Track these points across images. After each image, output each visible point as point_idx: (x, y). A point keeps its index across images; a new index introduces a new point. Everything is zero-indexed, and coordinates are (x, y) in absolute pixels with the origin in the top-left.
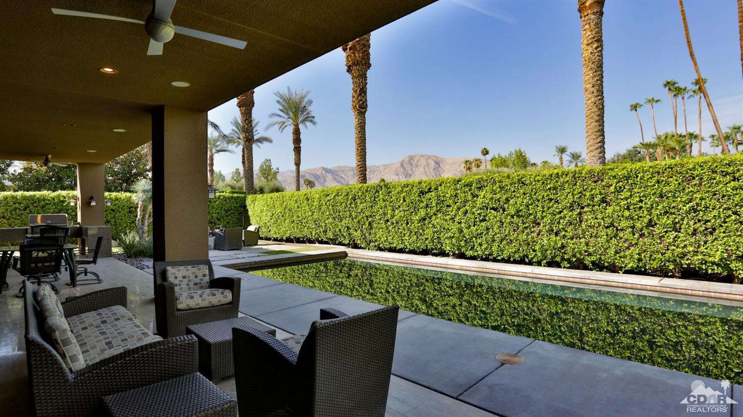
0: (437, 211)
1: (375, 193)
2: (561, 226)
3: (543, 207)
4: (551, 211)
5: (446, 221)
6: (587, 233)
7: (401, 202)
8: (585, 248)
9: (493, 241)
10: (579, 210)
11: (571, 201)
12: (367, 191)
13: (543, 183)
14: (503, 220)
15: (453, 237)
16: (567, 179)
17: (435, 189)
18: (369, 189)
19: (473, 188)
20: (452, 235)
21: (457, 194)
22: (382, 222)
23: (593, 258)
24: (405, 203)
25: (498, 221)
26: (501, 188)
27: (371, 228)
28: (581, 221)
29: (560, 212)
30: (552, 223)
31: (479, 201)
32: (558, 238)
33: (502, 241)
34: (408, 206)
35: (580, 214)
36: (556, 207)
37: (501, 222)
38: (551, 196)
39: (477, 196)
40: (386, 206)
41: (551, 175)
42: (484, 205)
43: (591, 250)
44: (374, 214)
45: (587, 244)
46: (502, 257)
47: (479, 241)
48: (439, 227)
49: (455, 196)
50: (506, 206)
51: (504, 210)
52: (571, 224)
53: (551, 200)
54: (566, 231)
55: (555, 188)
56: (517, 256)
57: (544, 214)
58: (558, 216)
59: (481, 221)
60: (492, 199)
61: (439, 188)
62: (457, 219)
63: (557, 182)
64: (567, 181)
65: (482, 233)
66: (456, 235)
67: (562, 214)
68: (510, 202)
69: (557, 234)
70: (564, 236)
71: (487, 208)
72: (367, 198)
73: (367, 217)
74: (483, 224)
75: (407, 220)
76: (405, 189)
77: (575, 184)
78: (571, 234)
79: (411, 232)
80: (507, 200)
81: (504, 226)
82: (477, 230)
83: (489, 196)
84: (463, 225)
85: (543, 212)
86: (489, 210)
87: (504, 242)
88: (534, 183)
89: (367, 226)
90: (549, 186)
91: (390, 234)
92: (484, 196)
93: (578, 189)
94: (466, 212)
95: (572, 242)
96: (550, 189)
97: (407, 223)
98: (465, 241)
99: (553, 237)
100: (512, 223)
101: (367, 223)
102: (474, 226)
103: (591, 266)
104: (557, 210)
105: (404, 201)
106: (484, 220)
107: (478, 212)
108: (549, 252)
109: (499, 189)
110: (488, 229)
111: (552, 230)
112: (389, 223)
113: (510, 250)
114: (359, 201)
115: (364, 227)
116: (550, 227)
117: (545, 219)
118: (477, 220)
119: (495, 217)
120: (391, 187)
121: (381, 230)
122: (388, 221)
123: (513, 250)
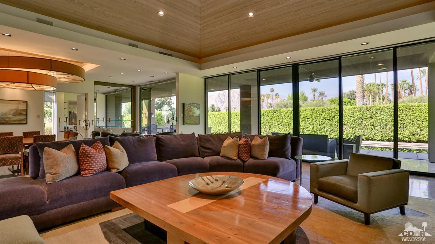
0: (303, 120)
1: (274, 113)
2: (354, 126)
3: (348, 119)
4: (351, 120)
5: (307, 124)
6: (364, 128)
7: (287, 117)
8: (363, 133)
9: (327, 131)
10: (361, 120)
11: (359, 117)
12: (270, 112)
13: (349, 111)
14: (332, 124)
15: (309, 130)
16: (358, 109)
17: (303, 112)
18: (271, 111)
19: (320, 112)
20: (309, 129)
21: (313, 114)
22: (276, 125)
23: (366, 137)
24: (288, 117)
25: (329, 124)
26: (332, 112)
27: (270, 127)
28: (362, 124)
29: (354, 121)
30: (351, 124)
31: (322, 117)
32: (353, 130)
33: (331, 131)
34: (290, 118)
35: (362, 121)
36: (353, 119)
37: (331, 124)
38: (351, 115)
39: (321, 115)
40: (279, 118)
41: (352, 108)
42: (324, 118)
43: (365, 134)
44: (272, 121)
45: (364, 132)
46: (330, 137)
47: (321, 132)
48: (303, 127)
49: (312, 115)
50: (333, 119)
51: (332, 120)
52: (358, 125)
53: (351, 116)
54: (356, 127)
55: (353, 113)
56: (336, 137)
57: (348, 122)
58: (354, 122)
59: (322, 124)
60: (328, 116)
61: (305, 112)
62: (312, 123)
63: (354, 110)
64: (358, 110)
65: (322, 129)
66: (310, 130)
67: (355, 121)
68: (335, 117)
69: (353, 128)
70: (356, 129)
71: (325, 119)
72: (270, 115)
73: (269, 123)
74: (323, 125)
75: (289, 124)
76: (288, 112)
77: (361, 111)
78: (358, 128)
79: (290, 129)
80: (334, 116)
81: (332, 126)
82: (320, 128)
83: (327, 115)
84: (314, 126)
85: (348, 121)
86: (326, 120)
87: (332, 132)
88: (345, 111)
89: (269, 126)
90: (351, 112)
91: (280, 129)
92: (325, 115)
93: (362, 113)
94: (316, 121)
95: (358, 131)
96: (351, 113)
97: (289, 125)
98: (315, 132)
99: (351, 129)
100: (335, 125)
101: (269, 125)
102: (319, 126)
103: (365, 139)
104: (354, 120)
105: (288, 116)
106: (323, 124)
107: (322, 121)
108: (349, 135)
109: (331, 113)
110: (325, 127)
111: (351, 127)
112: (279, 125)
113: (334, 135)
114: (265, 116)
115: (266, 127)
116: (351, 126)
117: (349, 123)
118: (321, 124)
119: (329, 122)
120: (282, 111)
121: (275, 128)
122: (279, 124)
123: (335, 134)
